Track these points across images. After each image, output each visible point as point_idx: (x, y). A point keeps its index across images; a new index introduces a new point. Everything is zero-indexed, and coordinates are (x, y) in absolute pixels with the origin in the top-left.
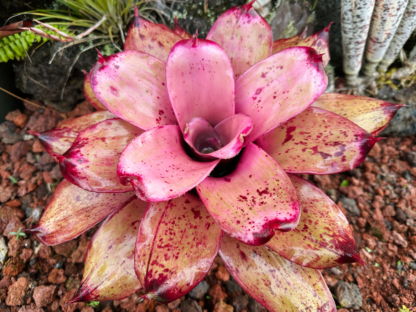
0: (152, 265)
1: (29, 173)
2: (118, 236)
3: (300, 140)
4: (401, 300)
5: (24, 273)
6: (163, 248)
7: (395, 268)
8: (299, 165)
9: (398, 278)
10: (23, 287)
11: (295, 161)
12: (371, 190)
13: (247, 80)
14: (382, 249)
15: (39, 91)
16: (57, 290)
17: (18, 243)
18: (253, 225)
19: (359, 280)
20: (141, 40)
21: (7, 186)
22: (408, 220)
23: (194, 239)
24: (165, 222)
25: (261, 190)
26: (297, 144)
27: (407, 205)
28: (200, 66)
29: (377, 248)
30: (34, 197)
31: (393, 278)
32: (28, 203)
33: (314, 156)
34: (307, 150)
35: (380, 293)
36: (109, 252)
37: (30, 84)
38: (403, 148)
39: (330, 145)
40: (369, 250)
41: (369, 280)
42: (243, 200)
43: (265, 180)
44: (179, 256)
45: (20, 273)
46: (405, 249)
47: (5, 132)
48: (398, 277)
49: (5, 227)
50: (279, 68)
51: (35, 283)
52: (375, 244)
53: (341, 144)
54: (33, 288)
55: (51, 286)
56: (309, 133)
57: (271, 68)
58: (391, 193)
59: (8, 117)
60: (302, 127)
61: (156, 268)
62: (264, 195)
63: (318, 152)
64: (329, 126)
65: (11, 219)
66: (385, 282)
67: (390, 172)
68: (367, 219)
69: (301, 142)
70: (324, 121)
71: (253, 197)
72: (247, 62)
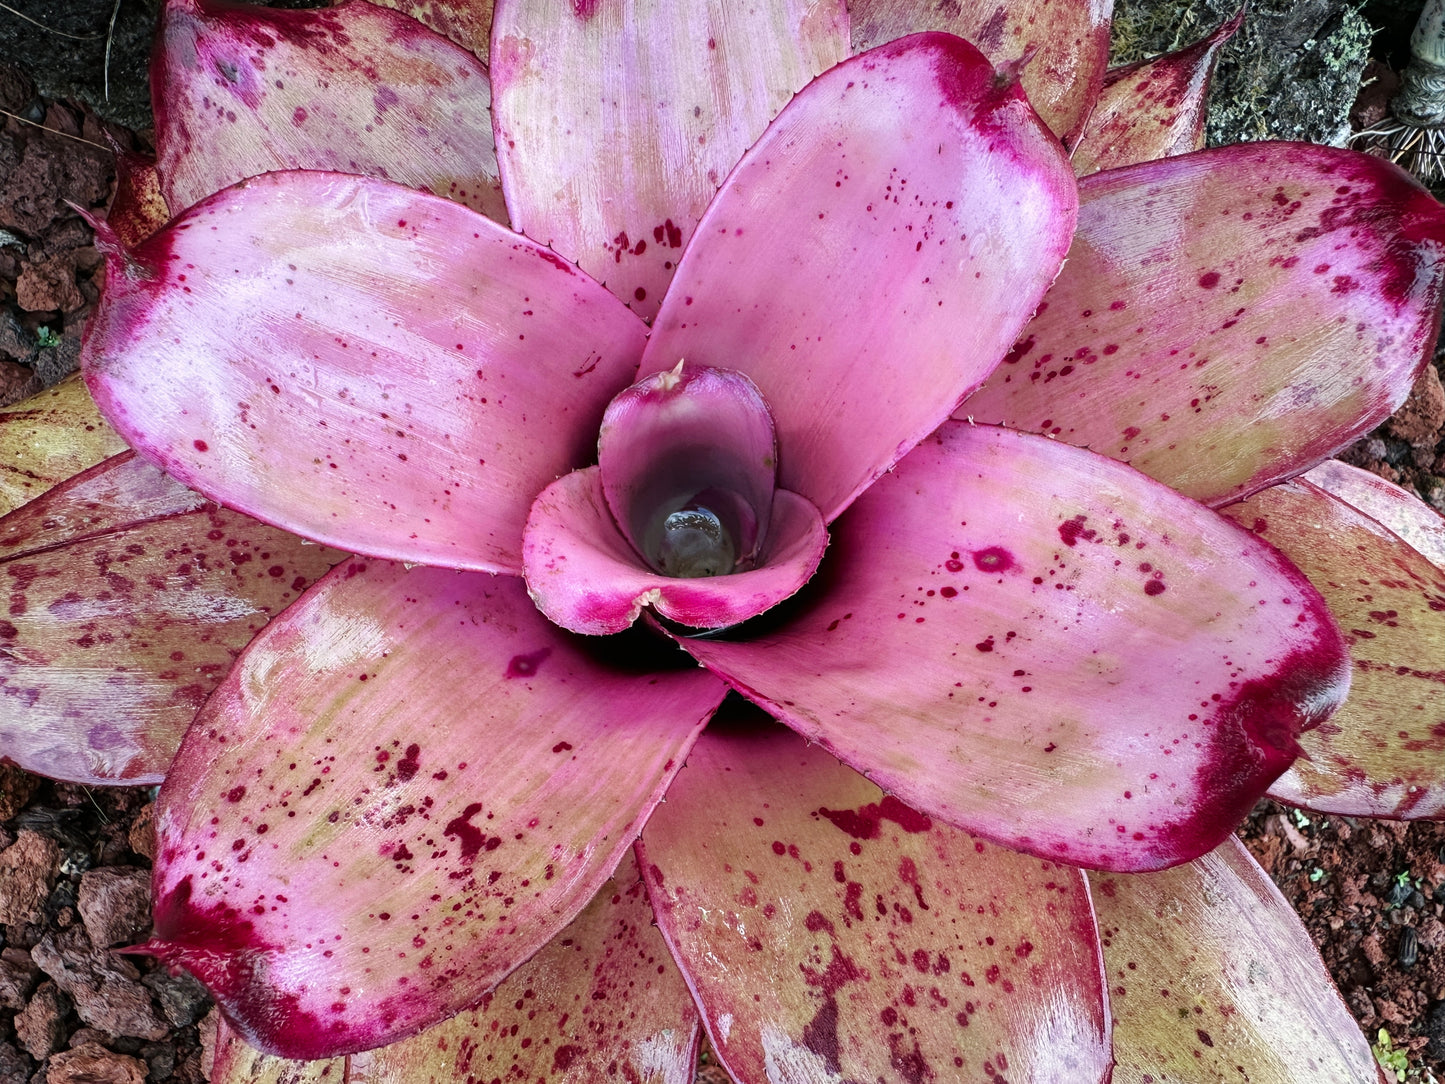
0: (12, 572)
3: (864, 880)
6: (104, 574)
11: (735, 907)
13: (1008, 470)
18: (229, 860)
24: (223, 523)
25: (478, 821)
26: (840, 876)
33: (800, 984)
34: (823, 938)
39: (895, 1039)
42: (391, 766)
43: (547, 815)
44: (99, 647)
56: (924, 906)
60: (942, 857)
62: (454, 847)
63: (829, 992)
64: (1008, 987)
69: (854, 890)
70: (1028, 948)
71: (429, 802)
72: (1134, 424)
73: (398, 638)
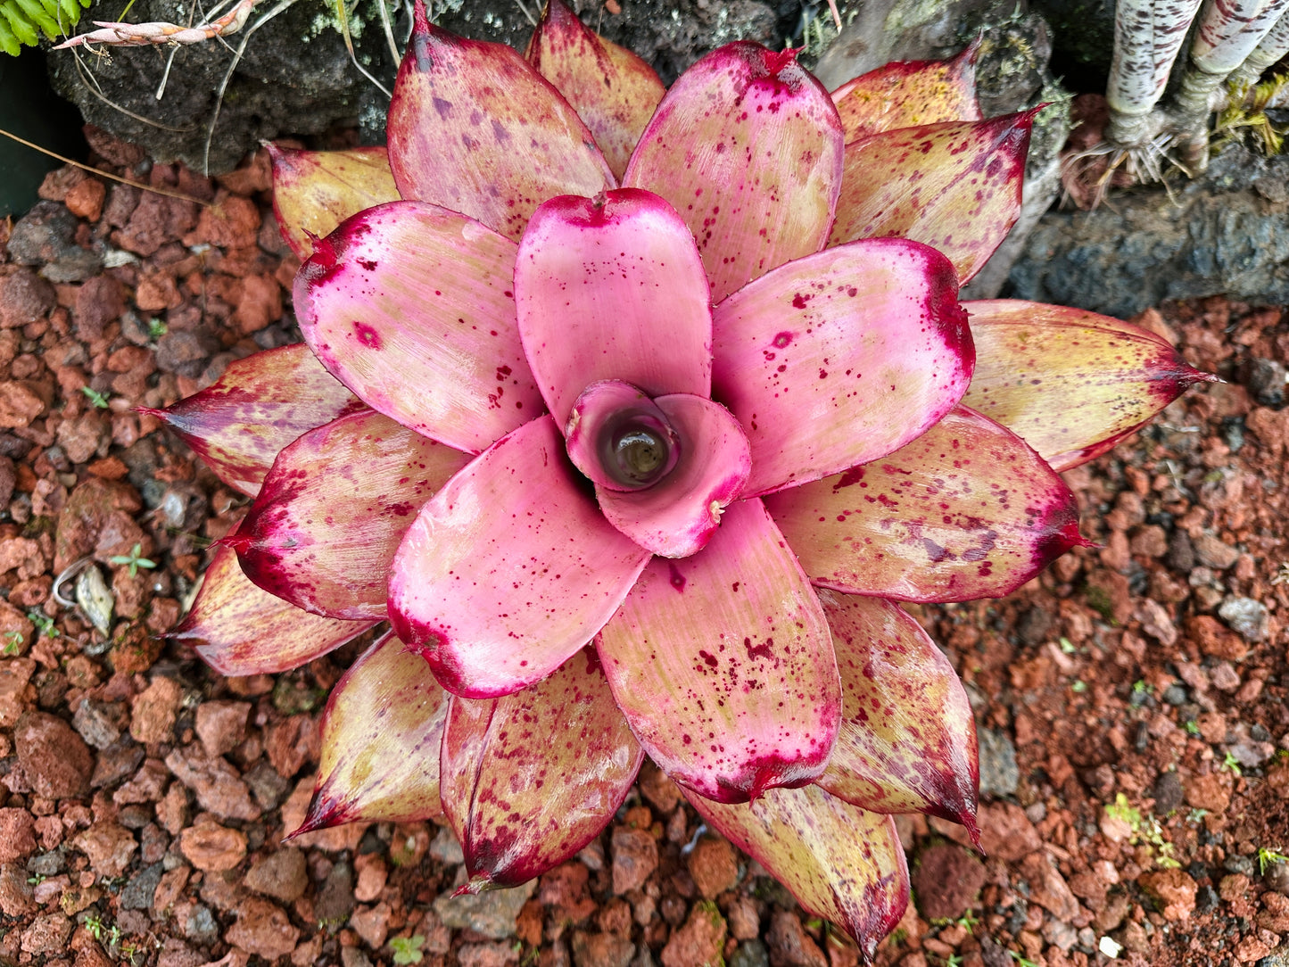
0: (482, 800)
1: (136, 379)
2: (400, 687)
3: (880, 491)
4: (1118, 781)
5: (164, 662)
6: (508, 758)
7: (1125, 697)
8: (864, 568)
9: (1125, 725)
10: (167, 703)
11: (858, 554)
12: (1115, 471)
13: (750, 306)
14: (1104, 647)
15: (132, 131)
16: (253, 714)
17: (137, 585)
18: (719, 755)
19: (1024, 725)
20: (439, 116)
21: (83, 411)
22: (1197, 572)
23: (583, 735)
25: (754, 643)
26: (872, 500)
27: (1208, 523)
28: (614, 268)
29: (1089, 644)
30: (161, 450)
31: (1112, 725)
32: (147, 468)
33: (908, 548)
34: (894, 526)
35: (1070, 758)
36: (378, 724)
37: (98, 110)
38: (1248, 337)
39: (958, 523)
40: (1068, 647)
41: (1050, 724)
42: (706, 667)
43: (769, 611)
44: (546, 778)
45: (155, 663)
46: (1167, 651)
47: (47, 242)
48: (1127, 721)
49: (97, 539)
50: (846, 291)
51: (198, 695)
52: (1089, 630)
53: (986, 528)
54: (193, 704)
55: (238, 705)
56: (908, 473)
57: (821, 287)
58: (1171, 487)
59: (43, 190)
61: (491, 810)
62: (762, 660)
63: (920, 539)
64: (967, 462)
65: (108, 517)
66: (1090, 731)
67: (1185, 418)
68: (1083, 559)
69: (883, 498)
70: (956, 441)
71: (732, 660)
72: (760, 228)
73: (638, 631)
